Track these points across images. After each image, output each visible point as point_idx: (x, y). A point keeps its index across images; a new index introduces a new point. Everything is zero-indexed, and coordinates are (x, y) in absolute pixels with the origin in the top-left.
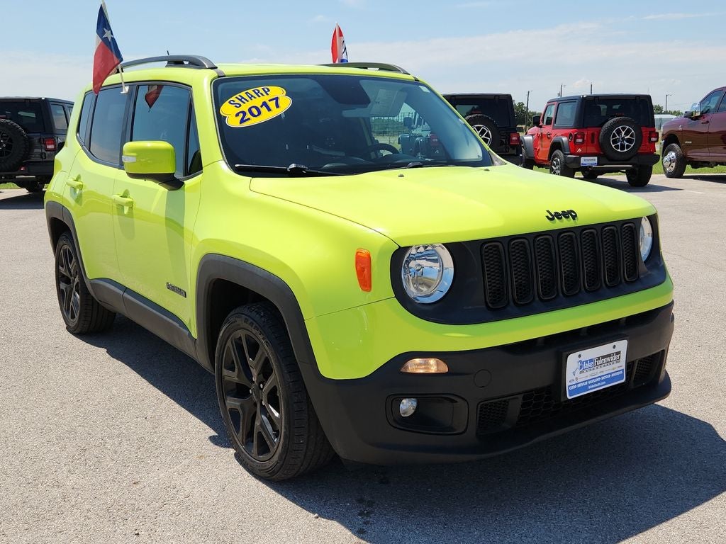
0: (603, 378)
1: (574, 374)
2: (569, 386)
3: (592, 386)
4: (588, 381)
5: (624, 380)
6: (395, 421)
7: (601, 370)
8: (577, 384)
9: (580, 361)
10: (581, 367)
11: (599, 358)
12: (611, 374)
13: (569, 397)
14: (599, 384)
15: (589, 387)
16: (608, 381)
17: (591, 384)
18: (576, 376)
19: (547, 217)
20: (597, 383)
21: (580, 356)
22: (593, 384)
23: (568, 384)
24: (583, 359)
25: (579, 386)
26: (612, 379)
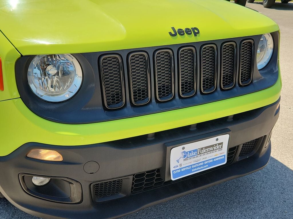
0: (206, 163)
1: (178, 161)
2: (173, 171)
3: (195, 170)
4: (191, 166)
5: (225, 163)
6: (28, 189)
7: (204, 156)
8: (181, 169)
9: (184, 152)
10: (185, 156)
11: (202, 149)
12: (213, 159)
13: (173, 179)
14: (202, 167)
15: (193, 170)
16: (210, 164)
17: (194, 168)
18: (180, 163)
19: (170, 33)
20: (200, 166)
21: (183, 148)
22: (197, 167)
23: (172, 169)
24: (186, 150)
25: (182, 170)
26: (214, 163)
